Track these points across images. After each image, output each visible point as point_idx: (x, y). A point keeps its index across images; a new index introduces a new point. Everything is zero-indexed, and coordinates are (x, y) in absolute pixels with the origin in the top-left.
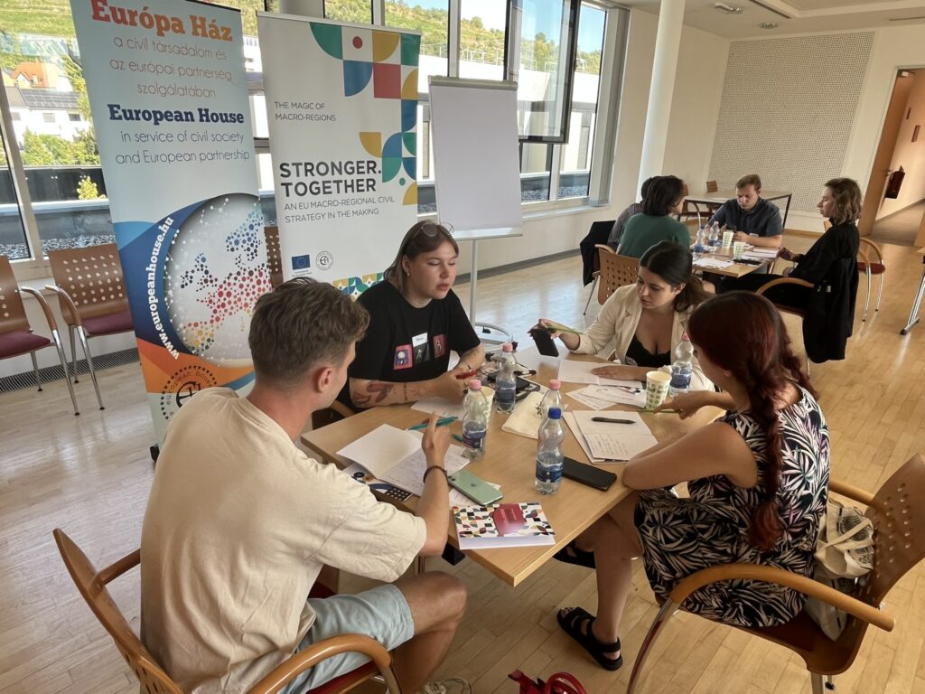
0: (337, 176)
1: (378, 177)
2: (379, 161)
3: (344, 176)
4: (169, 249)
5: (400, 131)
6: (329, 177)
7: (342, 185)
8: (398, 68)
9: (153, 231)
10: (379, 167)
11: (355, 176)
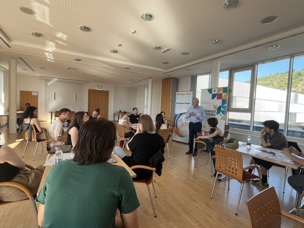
0: (208, 113)
1: (216, 114)
2: (216, 111)
3: (210, 113)
4: (179, 117)
5: (221, 105)
6: (207, 113)
7: (209, 114)
8: (222, 94)
9: (177, 115)
10: (216, 112)
11: (212, 113)
